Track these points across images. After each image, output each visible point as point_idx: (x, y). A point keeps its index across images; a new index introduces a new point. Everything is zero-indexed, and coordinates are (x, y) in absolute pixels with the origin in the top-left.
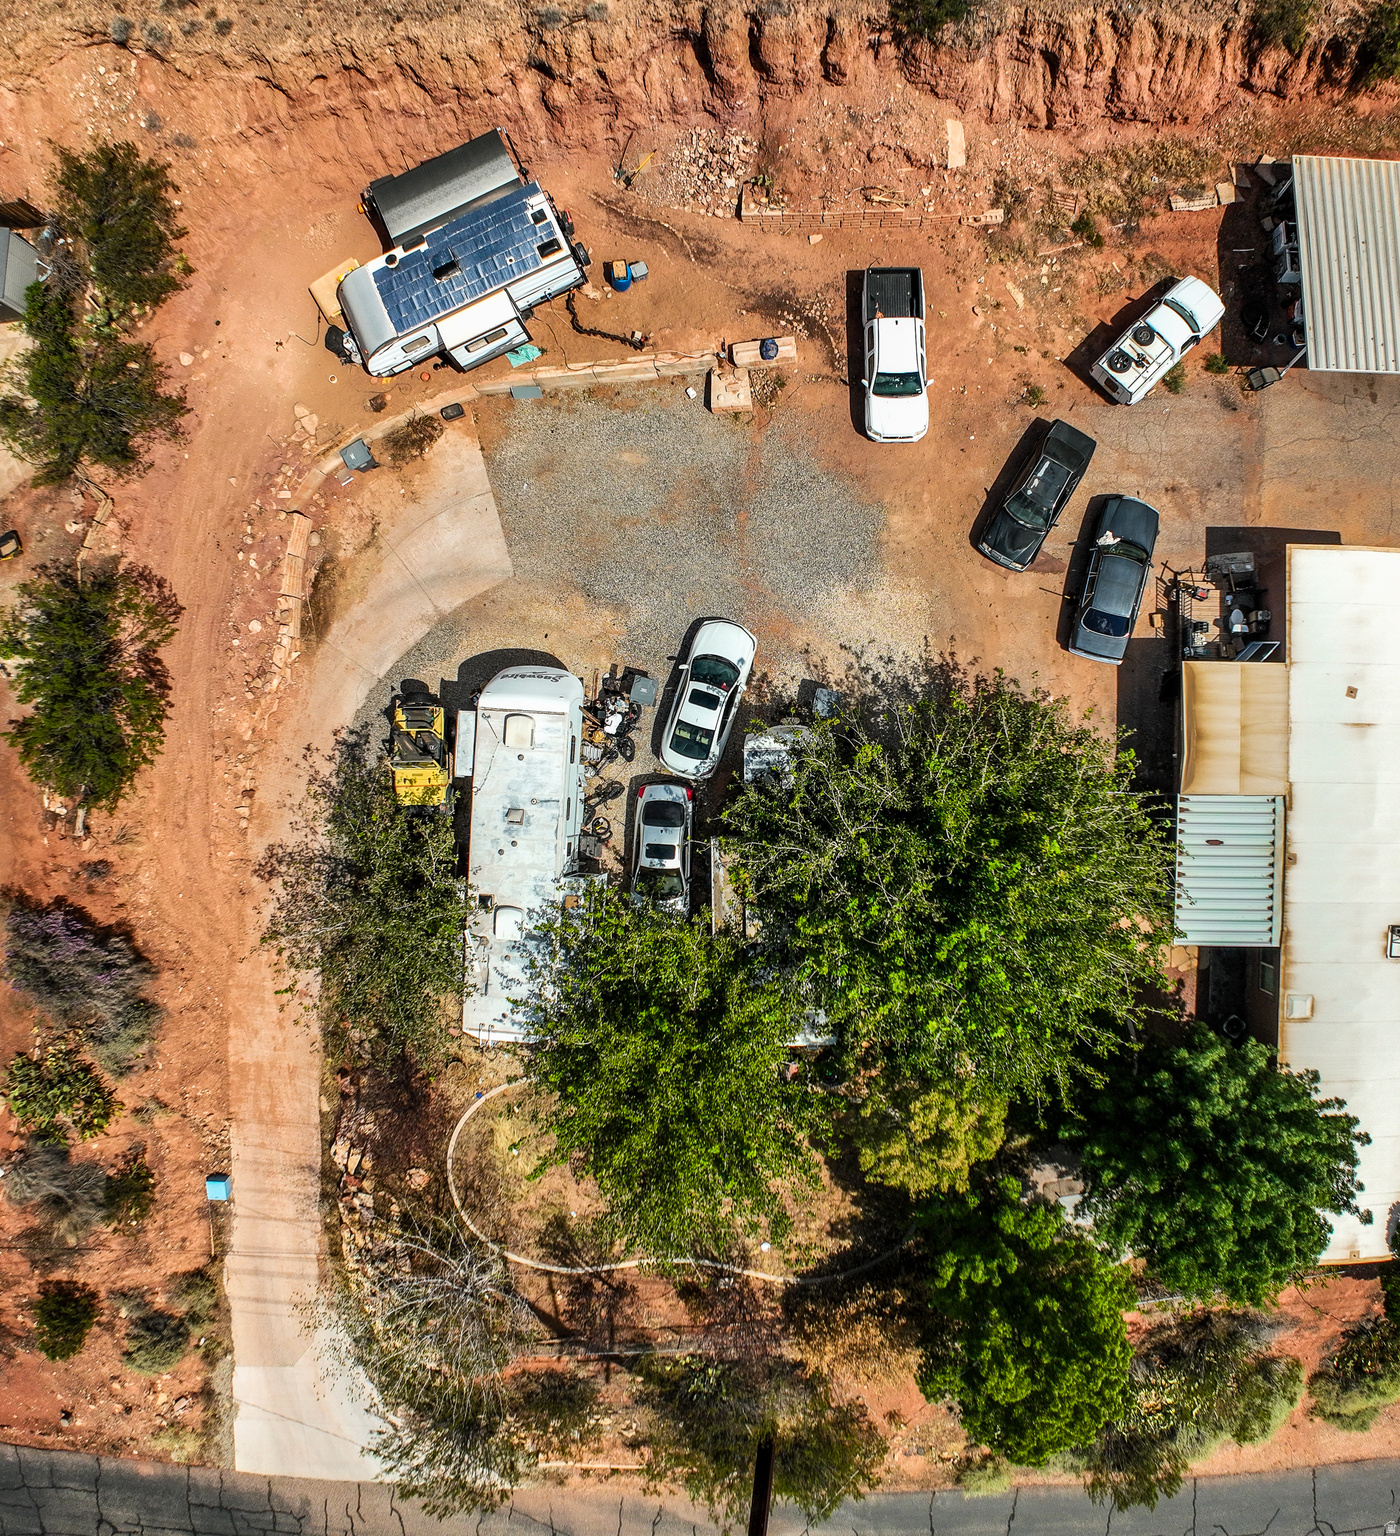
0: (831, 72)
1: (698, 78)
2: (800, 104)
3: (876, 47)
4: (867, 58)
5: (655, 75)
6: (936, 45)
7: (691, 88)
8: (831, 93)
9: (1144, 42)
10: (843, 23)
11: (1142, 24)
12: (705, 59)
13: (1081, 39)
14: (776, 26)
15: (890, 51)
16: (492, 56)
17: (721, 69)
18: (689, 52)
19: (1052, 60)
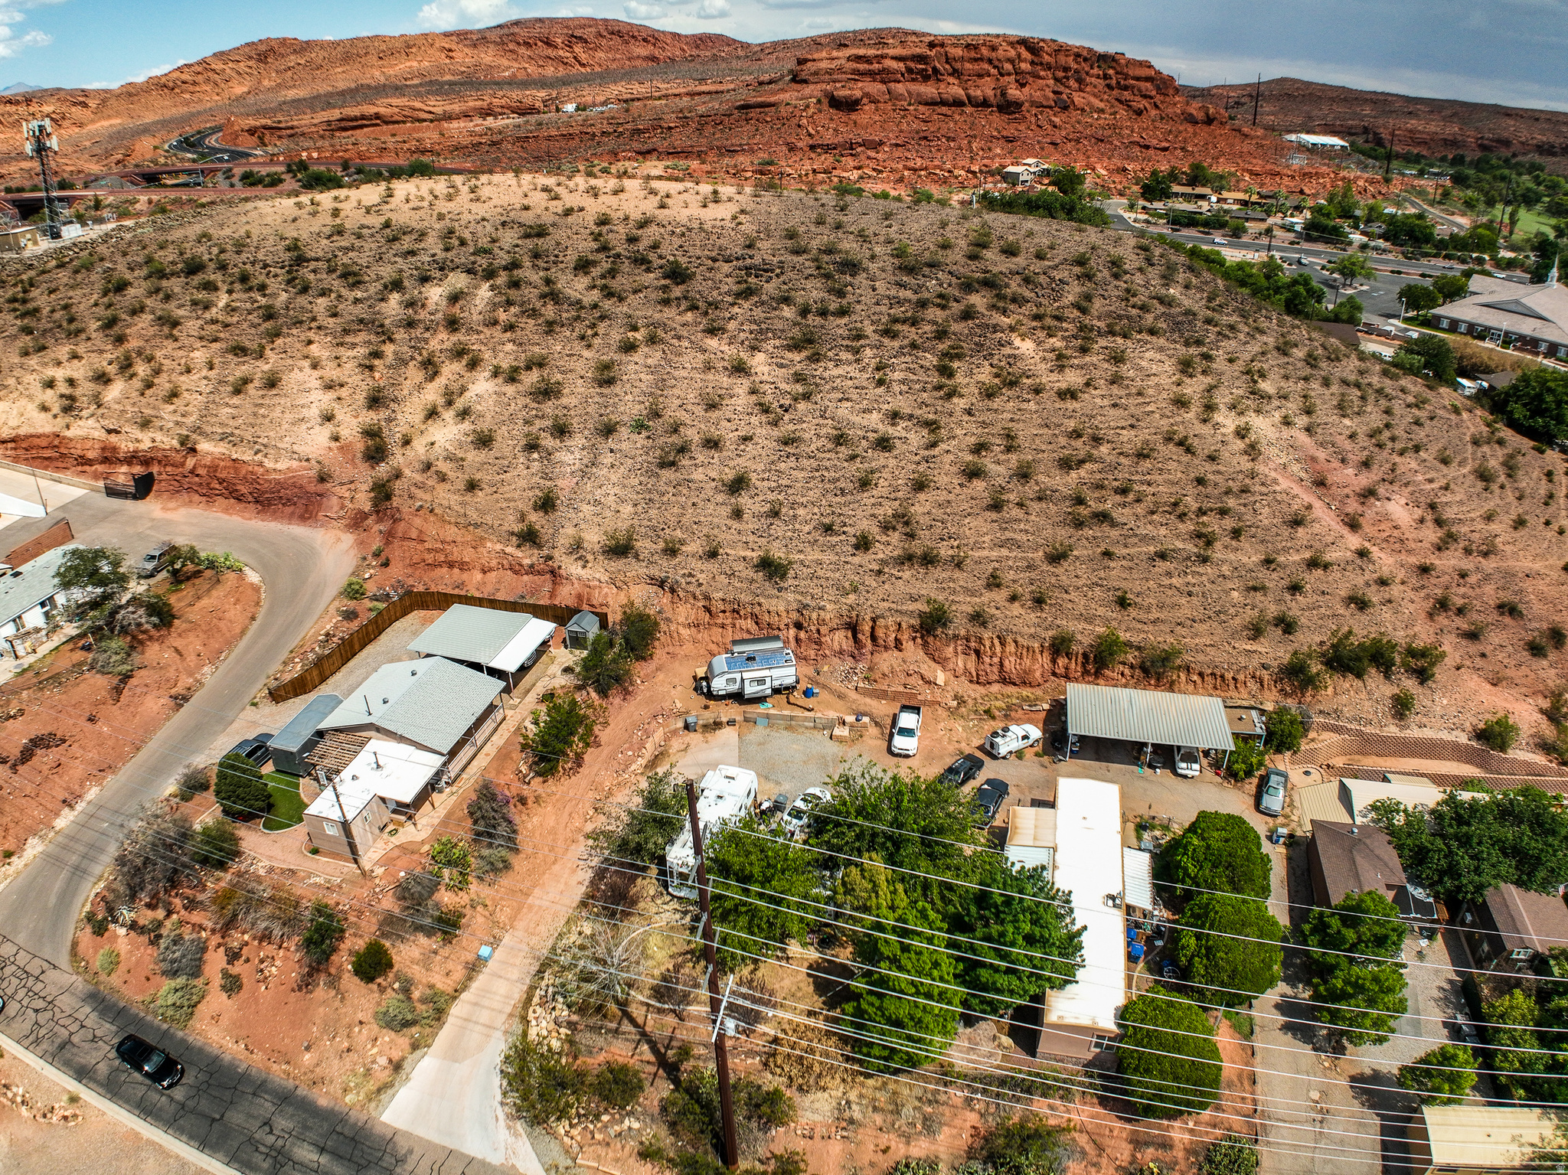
0: (898, 644)
1: (851, 642)
2: (885, 655)
3: (914, 639)
4: (911, 643)
5: (836, 637)
6: (935, 636)
7: (848, 645)
8: (896, 653)
9: (1011, 648)
10: (904, 626)
11: (1009, 639)
12: (855, 636)
13: (988, 643)
14: (881, 622)
15: (919, 641)
16: (784, 614)
17: (860, 636)
18: (850, 634)
19: (977, 653)
